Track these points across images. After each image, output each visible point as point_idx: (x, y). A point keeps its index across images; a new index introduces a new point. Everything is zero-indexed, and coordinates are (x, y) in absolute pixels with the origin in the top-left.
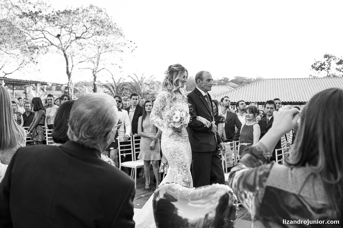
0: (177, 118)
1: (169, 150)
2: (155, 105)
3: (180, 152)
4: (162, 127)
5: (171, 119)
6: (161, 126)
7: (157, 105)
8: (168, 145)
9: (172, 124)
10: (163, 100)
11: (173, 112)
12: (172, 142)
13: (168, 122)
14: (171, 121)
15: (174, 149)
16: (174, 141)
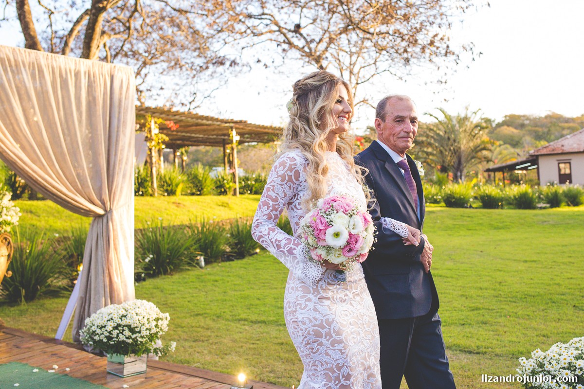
0: (337, 235)
1: (303, 327)
2: (268, 189)
3: (334, 335)
4: (290, 258)
5: (318, 238)
6: (285, 254)
7: (273, 190)
8: (300, 311)
9: (323, 253)
10: (290, 177)
11: (325, 216)
12: (311, 305)
13: (308, 244)
14: (320, 244)
15: (315, 325)
16: (317, 301)
